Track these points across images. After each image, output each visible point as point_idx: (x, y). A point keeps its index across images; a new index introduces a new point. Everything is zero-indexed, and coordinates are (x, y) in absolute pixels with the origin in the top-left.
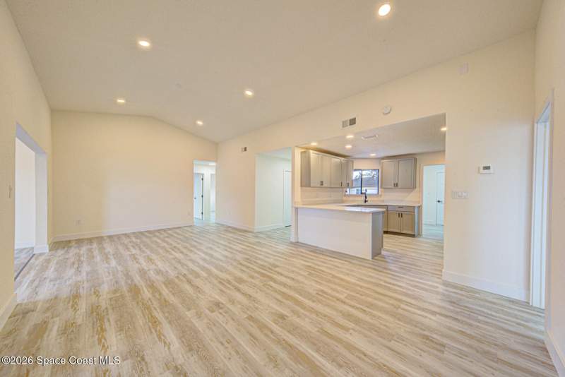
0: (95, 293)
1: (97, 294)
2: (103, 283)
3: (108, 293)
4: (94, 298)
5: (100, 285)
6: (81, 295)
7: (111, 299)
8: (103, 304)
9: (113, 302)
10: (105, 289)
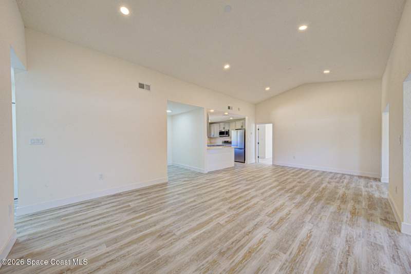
0: (340, 209)
1: (339, 208)
2: (332, 212)
3: (333, 205)
4: (343, 206)
5: (335, 212)
6: (349, 213)
7: (334, 202)
8: (339, 202)
9: (333, 200)
10: (333, 208)
